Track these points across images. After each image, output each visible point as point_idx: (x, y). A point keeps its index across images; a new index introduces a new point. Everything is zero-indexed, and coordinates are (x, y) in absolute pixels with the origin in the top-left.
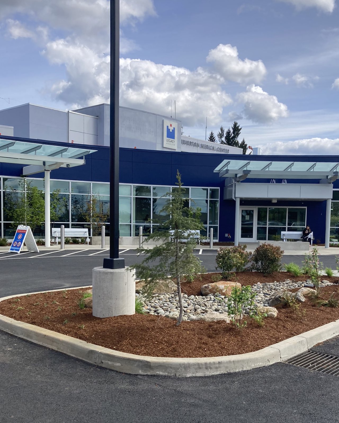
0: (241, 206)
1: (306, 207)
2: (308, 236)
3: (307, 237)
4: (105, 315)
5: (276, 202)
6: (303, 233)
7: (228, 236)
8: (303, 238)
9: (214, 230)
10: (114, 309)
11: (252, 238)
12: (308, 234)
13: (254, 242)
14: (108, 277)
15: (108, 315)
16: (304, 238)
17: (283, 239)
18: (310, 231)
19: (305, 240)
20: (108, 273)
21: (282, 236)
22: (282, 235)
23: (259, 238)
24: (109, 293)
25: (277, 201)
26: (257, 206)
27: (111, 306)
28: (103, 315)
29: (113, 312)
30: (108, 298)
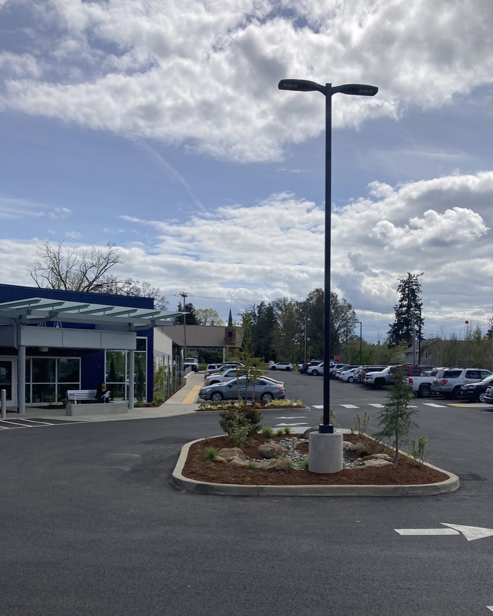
1: (80, 358)
2: (104, 395)
5: (48, 351)
9: (6, 391)
16: (99, 399)
17: (73, 401)
18: (106, 389)
25: (49, 349)
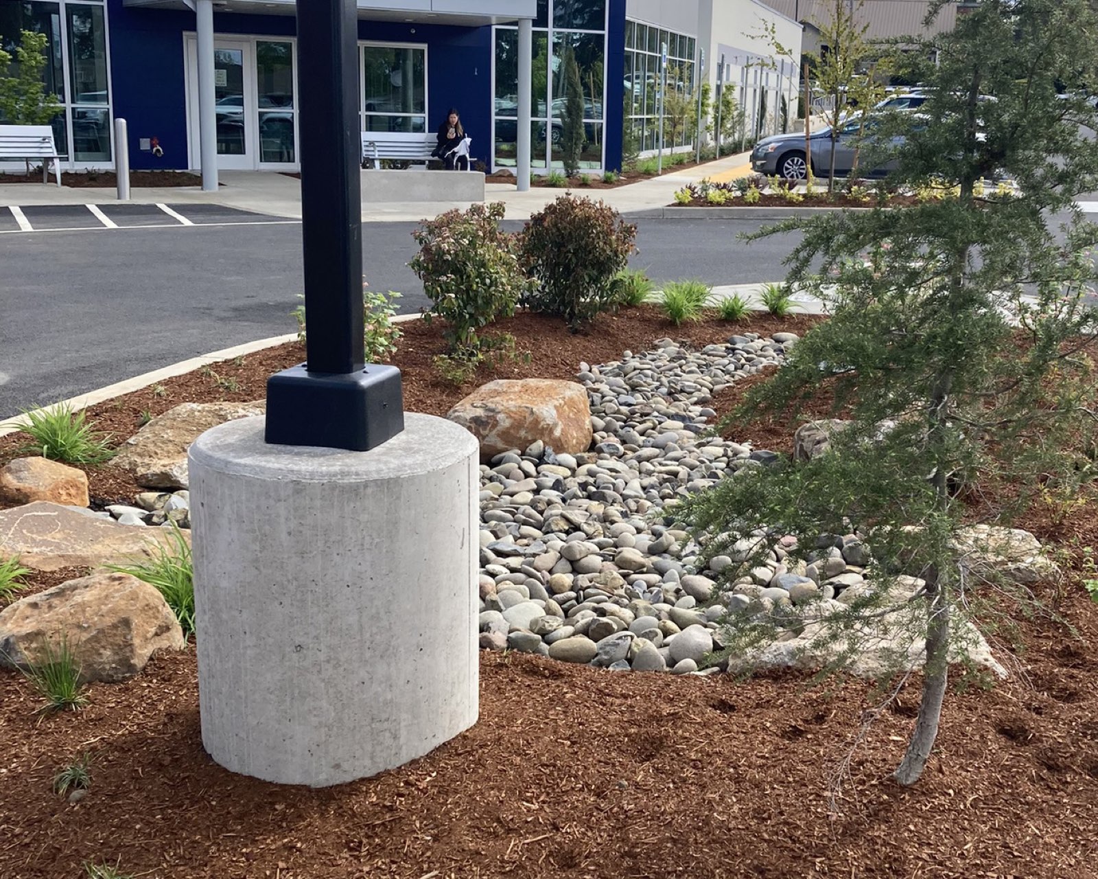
0: (219, 35)
2: (456, 149)
3: (454, 154)
4: (345, 766)
6: (438, 137)
7: (152, 147)
8: (441, 156)
10: (405, 717)
11: (244, 153)
12: (456, 141)
13: (250, 167)
14: (364, 517)
15: (367, 762)
16: (442, 159)
17: (373, 160)
18: (461, 132)
19: (447, 164)
20: (366, 485)
21: (364, 148)
22: (363, 144)
23: (266, 156)
24: (376, 618)
26: (252, 36)
27: (386, 703)
28: (337, 766)
29: (403, 733)
30: (368, 654)
